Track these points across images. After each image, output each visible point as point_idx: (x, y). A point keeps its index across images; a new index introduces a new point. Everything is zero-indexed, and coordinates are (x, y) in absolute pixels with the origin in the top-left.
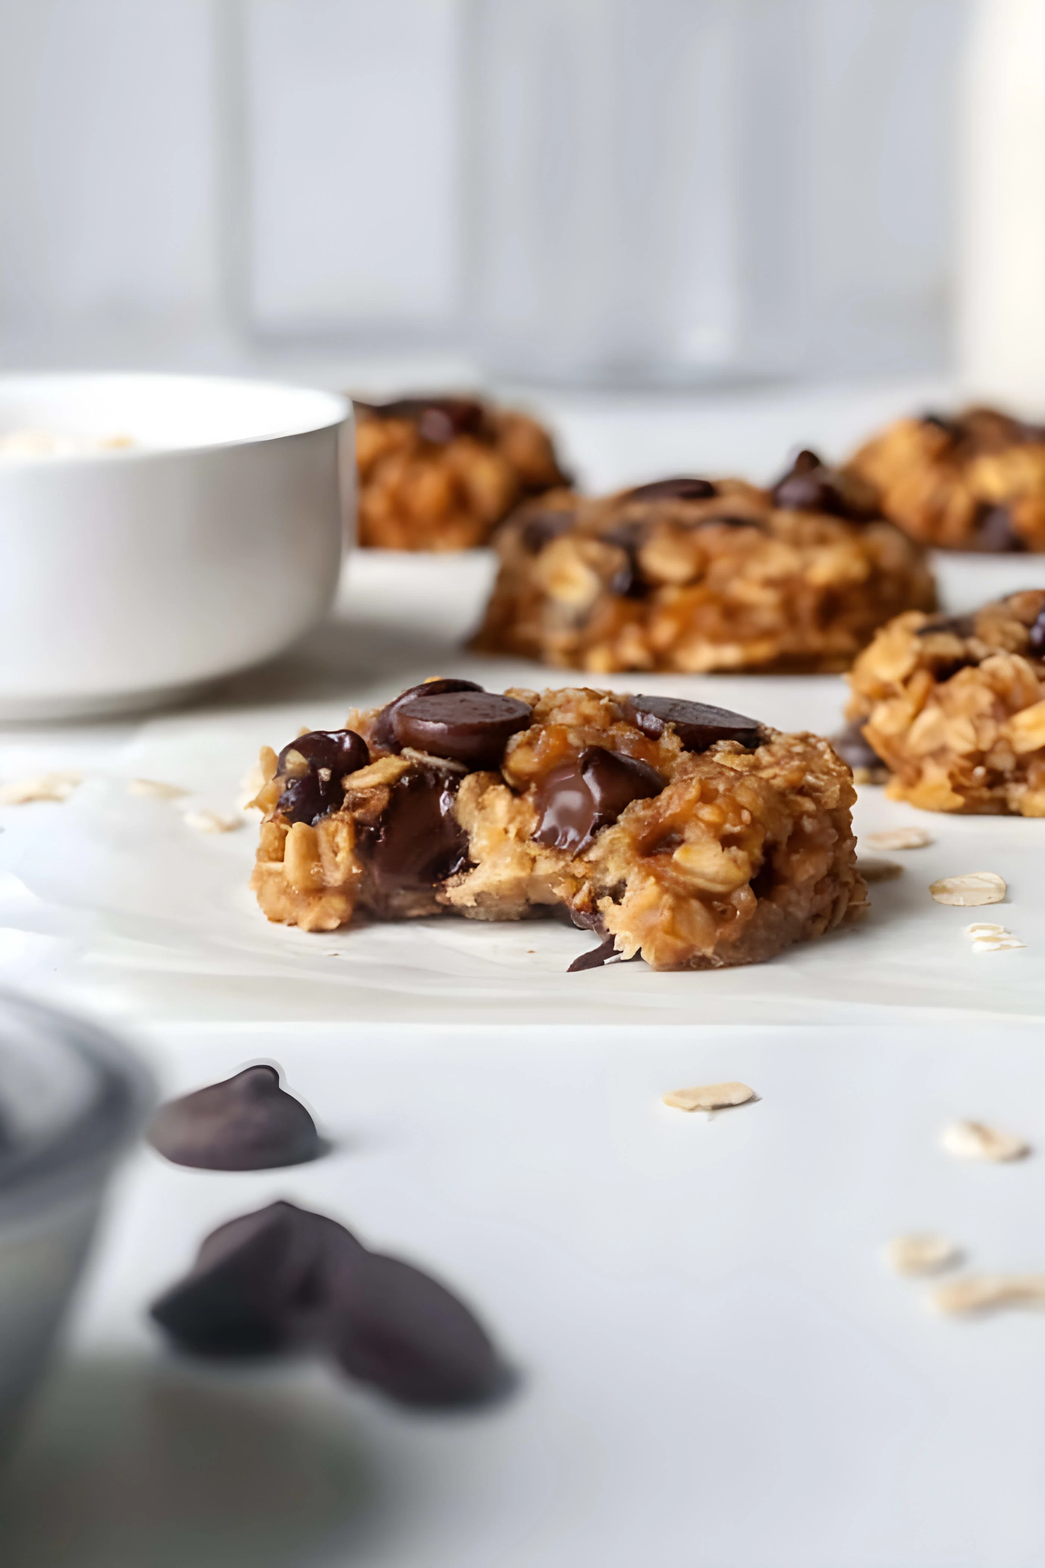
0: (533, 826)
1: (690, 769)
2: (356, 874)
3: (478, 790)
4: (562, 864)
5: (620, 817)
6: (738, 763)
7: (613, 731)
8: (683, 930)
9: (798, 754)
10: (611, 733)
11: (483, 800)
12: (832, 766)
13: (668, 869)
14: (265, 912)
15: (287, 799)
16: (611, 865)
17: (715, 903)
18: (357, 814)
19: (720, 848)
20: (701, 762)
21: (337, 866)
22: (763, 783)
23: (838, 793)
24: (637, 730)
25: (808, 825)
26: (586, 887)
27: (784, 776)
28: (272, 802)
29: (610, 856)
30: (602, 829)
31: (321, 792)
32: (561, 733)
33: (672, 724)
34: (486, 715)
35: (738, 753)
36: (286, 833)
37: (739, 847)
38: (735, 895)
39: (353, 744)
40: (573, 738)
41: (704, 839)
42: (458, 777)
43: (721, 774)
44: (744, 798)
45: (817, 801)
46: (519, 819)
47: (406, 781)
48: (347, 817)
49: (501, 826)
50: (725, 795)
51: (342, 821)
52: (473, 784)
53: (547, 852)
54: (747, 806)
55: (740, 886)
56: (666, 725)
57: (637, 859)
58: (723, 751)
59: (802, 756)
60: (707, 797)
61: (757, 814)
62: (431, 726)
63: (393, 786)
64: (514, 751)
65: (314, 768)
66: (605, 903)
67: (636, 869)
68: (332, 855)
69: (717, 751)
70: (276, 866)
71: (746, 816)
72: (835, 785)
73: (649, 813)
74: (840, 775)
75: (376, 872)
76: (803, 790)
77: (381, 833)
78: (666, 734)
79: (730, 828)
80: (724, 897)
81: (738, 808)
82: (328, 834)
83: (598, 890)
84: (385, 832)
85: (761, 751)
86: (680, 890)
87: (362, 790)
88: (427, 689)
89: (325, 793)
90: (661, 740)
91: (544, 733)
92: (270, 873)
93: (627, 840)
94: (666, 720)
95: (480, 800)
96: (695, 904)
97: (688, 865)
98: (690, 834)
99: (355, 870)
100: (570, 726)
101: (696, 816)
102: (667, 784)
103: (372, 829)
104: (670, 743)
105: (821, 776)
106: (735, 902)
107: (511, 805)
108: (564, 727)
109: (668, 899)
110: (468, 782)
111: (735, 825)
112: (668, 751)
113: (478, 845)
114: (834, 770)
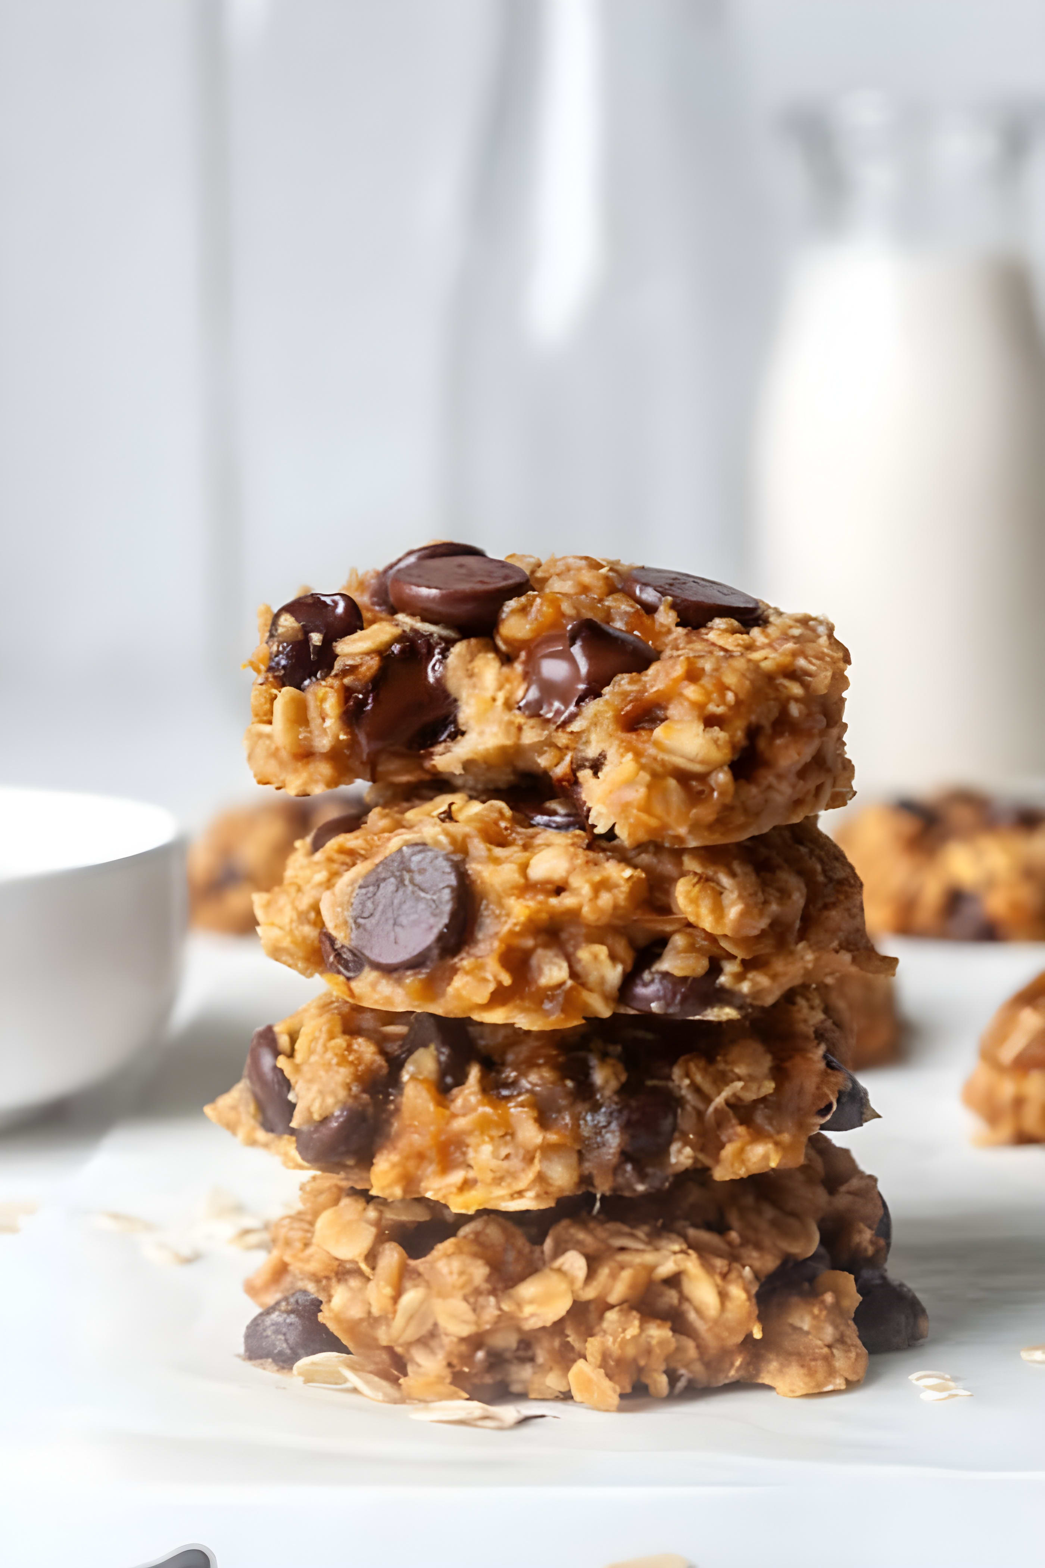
0: (520, 693)
1: (681, 646)
2: (343, 740)
3: (468, 658)
4: (546, 732)
5: (606, 690)
6: (730, 642)
7: (609, 602)
8: (658, 809)
9: (794, 637)
10: (607, 603)
11: (473, 668)
12: (826, 650)
13: (647, 746)
14: (255, 776)
15: (278, 664)
16: (593, 737)
17: (694, 783)
18: (347, 681)
19: (702, 727)
20: (694, 638)
21: (324, 731)
22: (751, 664)
23: (829, 678)
24: (632, 603)
25: (795, 710)
26: (568, 759)
27: (774, 659)
28: (264, 664)
29: (593, 728)
30: (587, 700)
31: (312, 657)
32: (554, 602)
33: (669, 598)
34: (482, 582)
35: (734, 632)
36: (276, 697)
37: (722, 729)
38: (713, 775)
39: (346, 609)
40: (566, 607)
41: (688, 718)
42: (449, 643)
43: (711, 652)
44: (730, 679)
45: (805, 686)
46: (508, 686)
47: (396, 648)
48: (336, 683)
49: (489, 694)
50: (711, 676)
51: (332, 687)
52: (464, 651)
53: (532, 722)
54: (733, 687)
55: (718, 767)
56: (663, 599)
57: (619, 733)
58: (718, 629)
59: (797, 639)
60: (693, 675)
61: (742, 696)
62: (424, 591)
63: (383, 653)
64: (507, 617)
65: (306, 632)
66: (585, 775)
67: (617, 742)
68: (320, 720)
69: (711, 628)
70: (266, 728)
71: (730, 697)
72: (827, 670)
73: (635, 688)
74: (834, 662)
75: (363, 739)
76: (793, 674)
77: (370, 701)
78: (661, 608)
79: (714, 708)
80: (702, 777)
81: (723, 688)
82: (316, 699)
83: (579, 762)
84: (373, 700)
85: (755, 632)
86: (659, 769)
87: (352, 655)
88: (424, 552)
89: (316, 658)
90: (656, 616)
91: (538, 600)
92: (260, 736)
93: (610, 714)
94: (664, 594)
95: (470, 667)
96: (672, 783)
97: (668, 743)
98: (673, 711)
99: (342, 737)
100: (565, 595)
101: (681, 695)
102: (657, 658)
103: (361, 696)
104: (666, 617)
105: (814, 661)
106: (712, 782)
107: (500, 673)
108: (558, 595)
109: (645, 777)
110: (459, 649)
111: (718, 706)
112: (662, 625)
113: (466, 713)
114: (828, 655)
